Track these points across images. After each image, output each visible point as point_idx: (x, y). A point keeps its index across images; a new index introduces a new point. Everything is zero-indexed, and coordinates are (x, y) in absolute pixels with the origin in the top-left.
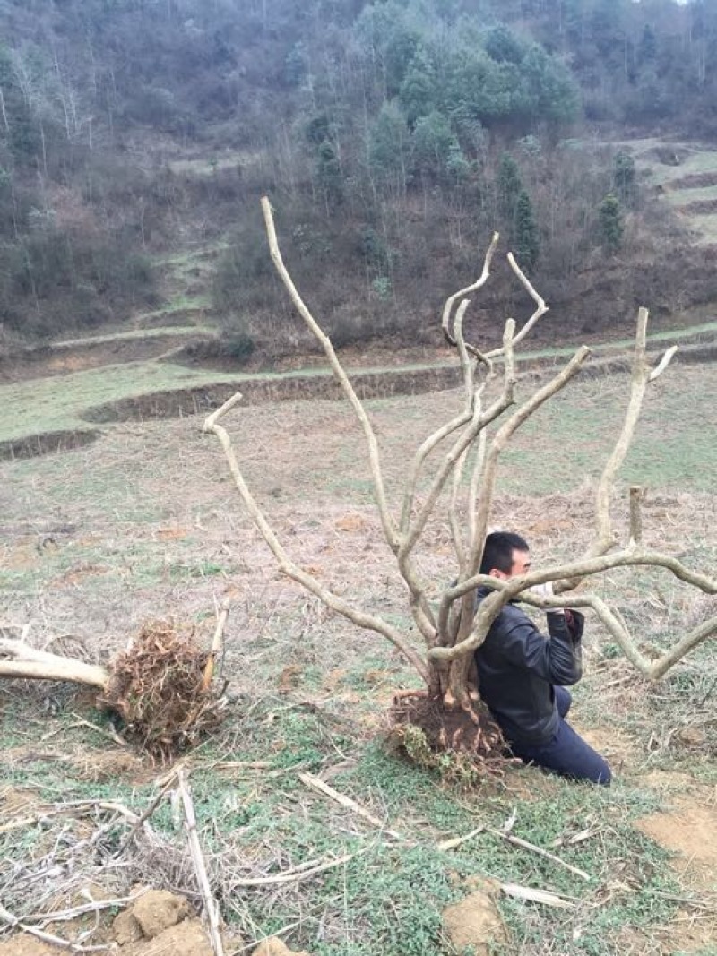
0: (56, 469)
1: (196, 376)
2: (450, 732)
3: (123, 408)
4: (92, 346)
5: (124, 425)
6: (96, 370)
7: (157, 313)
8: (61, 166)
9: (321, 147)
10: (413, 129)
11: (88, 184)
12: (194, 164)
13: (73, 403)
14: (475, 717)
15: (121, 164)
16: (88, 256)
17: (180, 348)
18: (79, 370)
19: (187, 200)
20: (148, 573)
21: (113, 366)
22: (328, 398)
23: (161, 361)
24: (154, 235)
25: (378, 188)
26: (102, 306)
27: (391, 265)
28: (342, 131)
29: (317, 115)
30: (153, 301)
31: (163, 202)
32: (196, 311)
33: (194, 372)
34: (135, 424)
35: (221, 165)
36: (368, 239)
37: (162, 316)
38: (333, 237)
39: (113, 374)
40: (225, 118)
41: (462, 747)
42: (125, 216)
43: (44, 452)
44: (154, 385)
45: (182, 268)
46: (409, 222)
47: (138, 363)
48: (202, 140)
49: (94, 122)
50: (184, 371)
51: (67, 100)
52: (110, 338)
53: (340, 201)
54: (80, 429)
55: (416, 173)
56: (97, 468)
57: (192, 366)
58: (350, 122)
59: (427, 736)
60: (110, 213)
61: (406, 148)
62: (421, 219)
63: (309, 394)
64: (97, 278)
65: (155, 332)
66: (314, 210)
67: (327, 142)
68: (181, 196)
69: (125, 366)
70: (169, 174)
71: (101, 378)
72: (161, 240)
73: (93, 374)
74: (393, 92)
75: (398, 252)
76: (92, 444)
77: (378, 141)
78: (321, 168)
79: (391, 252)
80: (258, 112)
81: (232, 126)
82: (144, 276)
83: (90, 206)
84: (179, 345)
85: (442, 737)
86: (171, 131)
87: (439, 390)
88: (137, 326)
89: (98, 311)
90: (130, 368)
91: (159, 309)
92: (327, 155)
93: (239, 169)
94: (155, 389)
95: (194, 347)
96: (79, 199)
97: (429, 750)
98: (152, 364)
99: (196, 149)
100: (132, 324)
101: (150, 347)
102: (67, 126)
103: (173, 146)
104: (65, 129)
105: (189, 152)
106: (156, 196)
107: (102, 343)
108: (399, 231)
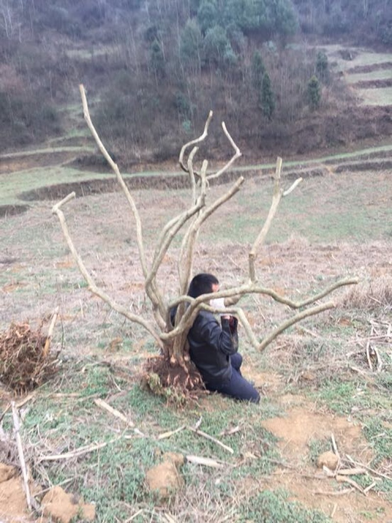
0: (4, 226)
1: (83, 175)
2: (172, 377)
3: (42, 192)
4: (24, 157)
5: (43, 202)
6: (26, 171)
7: (60, 139)
8: (3, 52)
9: (153, 44)
10: (204, 35)
11: (19, 63)
12: (80, 52)
13: (13, 189)
14: (186, 369)
15: (38, 51)
16: (20, 105)
17: (74, 159)
18: (16, 171)
19: (77, 73)
20: (50, 286)
21: (35, 168)
22: (157, 188)
23: (63, 166)
24: (58, 93)
25: (185, 70)
26: (28, 134)
27: (193, 114)
28: (164, 35)
29: (150, 25)
30: (58, 132)
31: (63, 74)
32: (82, 138)
33: (82, 173)
34: (49, 201)
35: (96, 53)
36: (179, 98)
37: (64, 140)
38: (160, 97)
39: (36, 173)
40: (98, 26)
41: (179, 384)
42: (40, 83)
44: (60, 180)
45: (74, 113)
46: (202, 89)
47: (51, 167)
48: (85, 38)
49: (22, 27)
50: (76, 172)
51: (7, 14)
52: (33, 152)
53: (164, 76)
54: (18, 204)
55: (207, 61)
56: (28, 226)
57: (81, 169)
58: (169, 30)
59: (161, 379)
60: (32, 80)
61: (201, 46)
62: (209, 87)
63: (147, 186)
64: (25, 118)
65: (59, 149)
66: (149, 81)
67: (156, 41)
68: (73, 71)
69: (42, 168)
70: (66, 58)
71: (29, 175)
72: (62, 96)
73: (24, 173)
74: (193, 14)
75: (196, 106)
76: (25, 213)
77: (185, 42)
78: (153, 56)
79: (192, 106)
80: (117, 23)
81: (102, 31)
82: (52, 117)
83: (21, 76)
84: (73, 157)
85: (168, 380)
86: (68, 34)
87: (219, 185)
88: (49, 145)
89: (27, 137)
90: (46, 170)
91: (61, 136)
92: (156, 49)
93: (106, 56)
94: (60, 182)
95: (82, 159)
96: (14, 72)
97: (161, 386)
98: (58, 168)
99: (82, 43)
100: (47, 145)
101: (57, 158)
102: (7, 29)
103: (68, 41)
104: (5, 31)
105: (76, 45)
106: (58, 70)
107: (29, 156)
108: (196, 94)
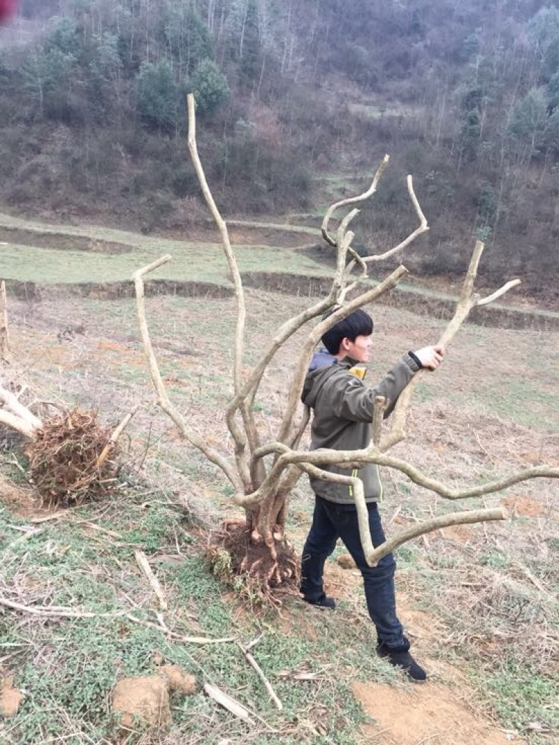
0: (200, 309)
1: (318, 268)
2: (250, 561)
3: (258, 278)
4: (251, 229)
5: (256, 291)
6: (249, 246)
7: (305, 215)
8: (270, 91)
9: (470, 113)
10: (551, 113)
11: (284, 109)
12: (367, 108)
14: (274, 554)
15: (313, 98)
16: (269, 162)
17: (313, 245)
18: (238, 244)
19: (353, 135)
20: (213, 396)
21: (262, 246)
22: (412, 310)
23: (297, 251)
24: (321, 157)
25: (506, 156)
26: (266, 201)
27: (498, 218)
28: (491, 104)
29: (476, 87)
30: (305, 206)
31: (335, 133)
32: (334, 220)
33: (318, 265)
34: (264, 292)
35: (388, 113)
36: (485, 193)
37: (308, 218)
38: (456, 186)
39: (260, 253)
40: (402, 77)
41: (257, 575)
42: (304, 138)
43: (196, 295)
44: (286, 267)
45: (334, 186)
46: (524, 187)
47: (280, 248)
48: (379, 91)
49: (303, 64)
50: (311, 262)
51: (288, 44)
52: (266, 225)
53: (473, 158)
54: (225, 285)
55: (543, 149)
56: (227, 316)
57: (318, 261)
58: (500, 98)
59: (233, 560)
60: (294, 133)
61: (541, 128)
62: (535, 187)
63: (399, 304)
64: (270, 179)
65: (299, 229)
66: (449, 162)
67: (476, 110)
68: (350, 131)
69: (271, 248)
70: (345, 113)
71: (251, 253)
72: (325, 161)
73: (246, 248)
74: (544, 80)
75: (506, 210)
76: (230, 298)
77: (518, 117)
78: (465, 129)
79: (501, 207)
80: (429, 77)
81: (406, 84)
82: (304, 185)
83: (282, 125)
84: (312, 243)
85: (243, 564)
86: (359, 81)
88: (287, 222)
89: (264, 204)
90: (274, 251)
91: (307, 212)
92: (473, 121)
93: (401, 118)
94: (285, 271)
96: (275, 118)
97: (231, 571)
98: (289, 252)
99: (373, 97)
100: (285, 219)
101: (291, 239)
102: (283, 63)
103: (355, 91)
104: (281, 65)
105: (365, 98)
106: (331, 127)
107: (259, 228)
108: (513, 193)
